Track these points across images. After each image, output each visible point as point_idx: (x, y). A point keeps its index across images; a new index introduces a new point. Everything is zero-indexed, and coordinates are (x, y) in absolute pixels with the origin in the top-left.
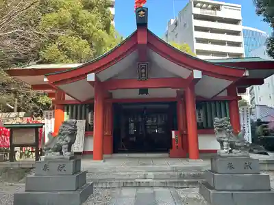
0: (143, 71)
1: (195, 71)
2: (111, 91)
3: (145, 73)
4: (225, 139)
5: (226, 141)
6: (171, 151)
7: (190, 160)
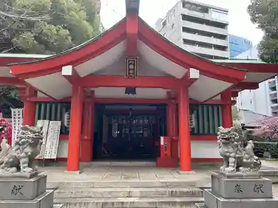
0: (131, 67)
1: (191, 70)
2: (92, 89)
3: (134, 69)
4: (232, 155)
5: (232, 157)
6: (159, 159)
7: (181, 172)
